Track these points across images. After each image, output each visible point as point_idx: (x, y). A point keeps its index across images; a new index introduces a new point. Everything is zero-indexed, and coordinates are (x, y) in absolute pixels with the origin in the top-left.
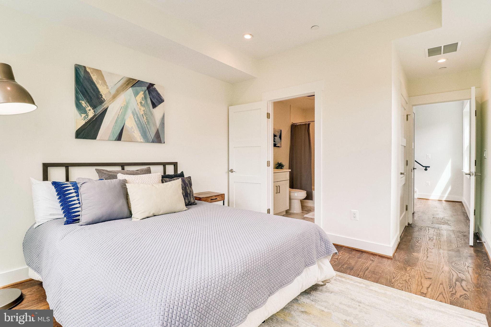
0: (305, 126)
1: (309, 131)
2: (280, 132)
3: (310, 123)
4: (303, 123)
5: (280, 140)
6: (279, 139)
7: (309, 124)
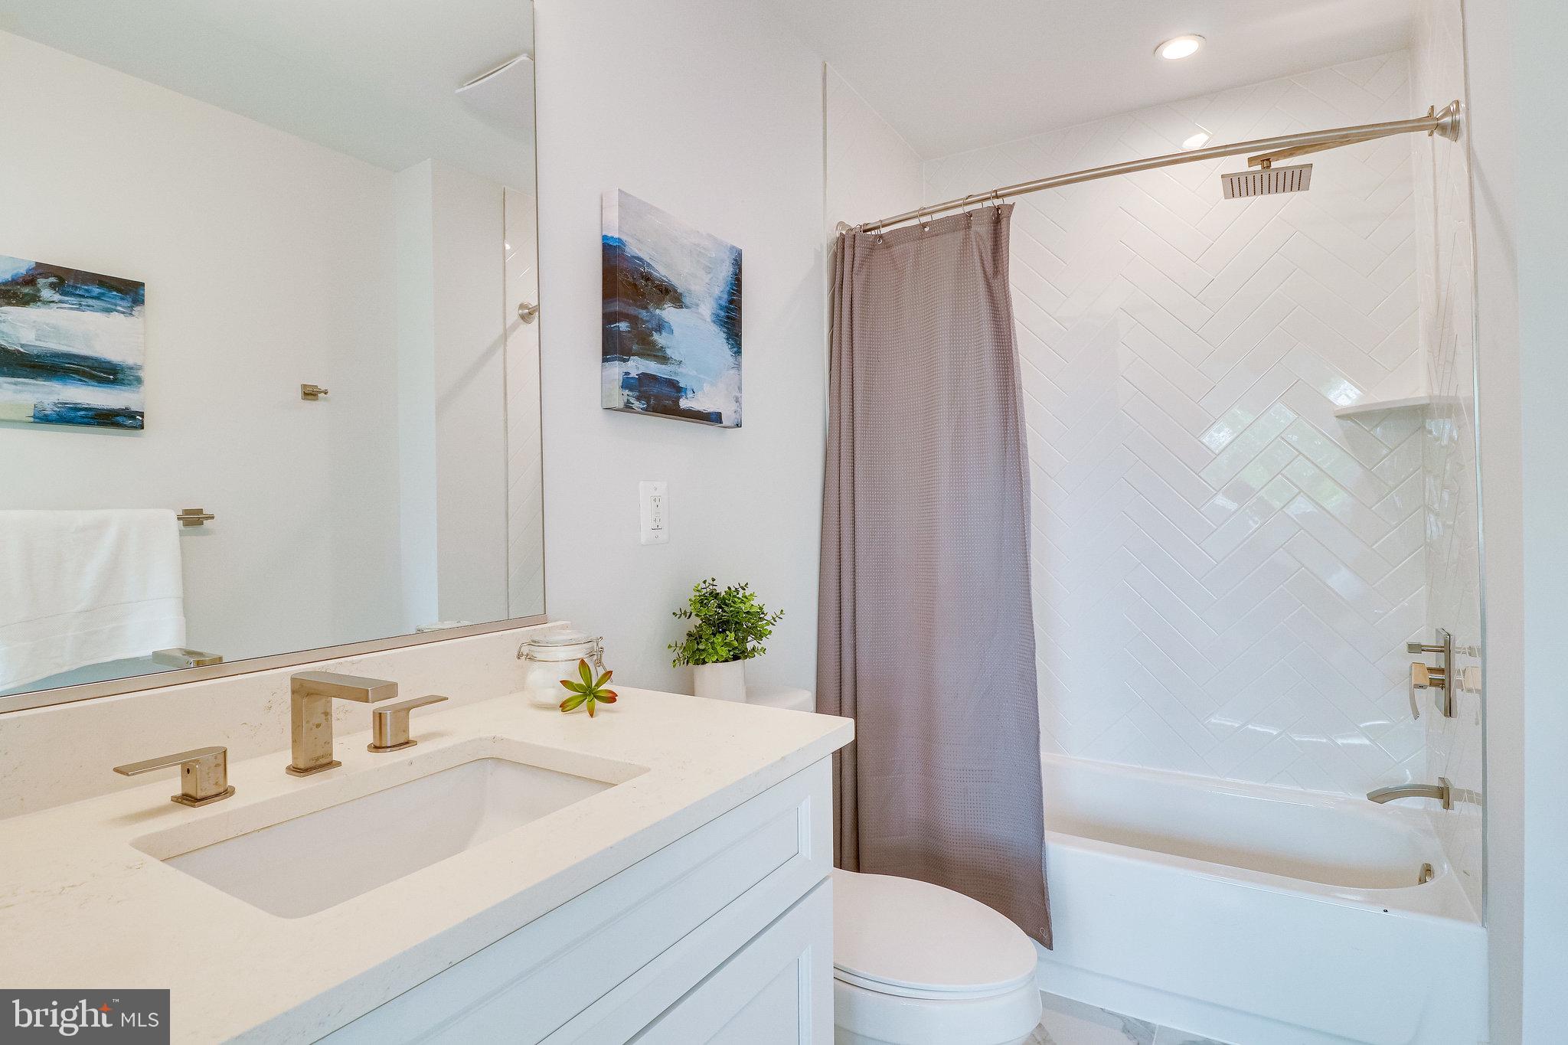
0: (961, 234)
1: (995, 284)
2: (726, 271)
3: (1008, 201)
4: (937, 216)
5: (726, 351)
6: (717, 337)
7: (998, 219)
